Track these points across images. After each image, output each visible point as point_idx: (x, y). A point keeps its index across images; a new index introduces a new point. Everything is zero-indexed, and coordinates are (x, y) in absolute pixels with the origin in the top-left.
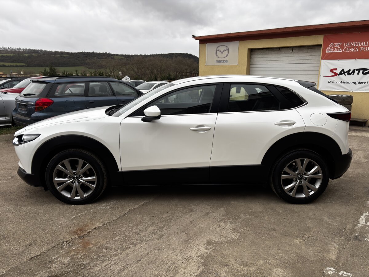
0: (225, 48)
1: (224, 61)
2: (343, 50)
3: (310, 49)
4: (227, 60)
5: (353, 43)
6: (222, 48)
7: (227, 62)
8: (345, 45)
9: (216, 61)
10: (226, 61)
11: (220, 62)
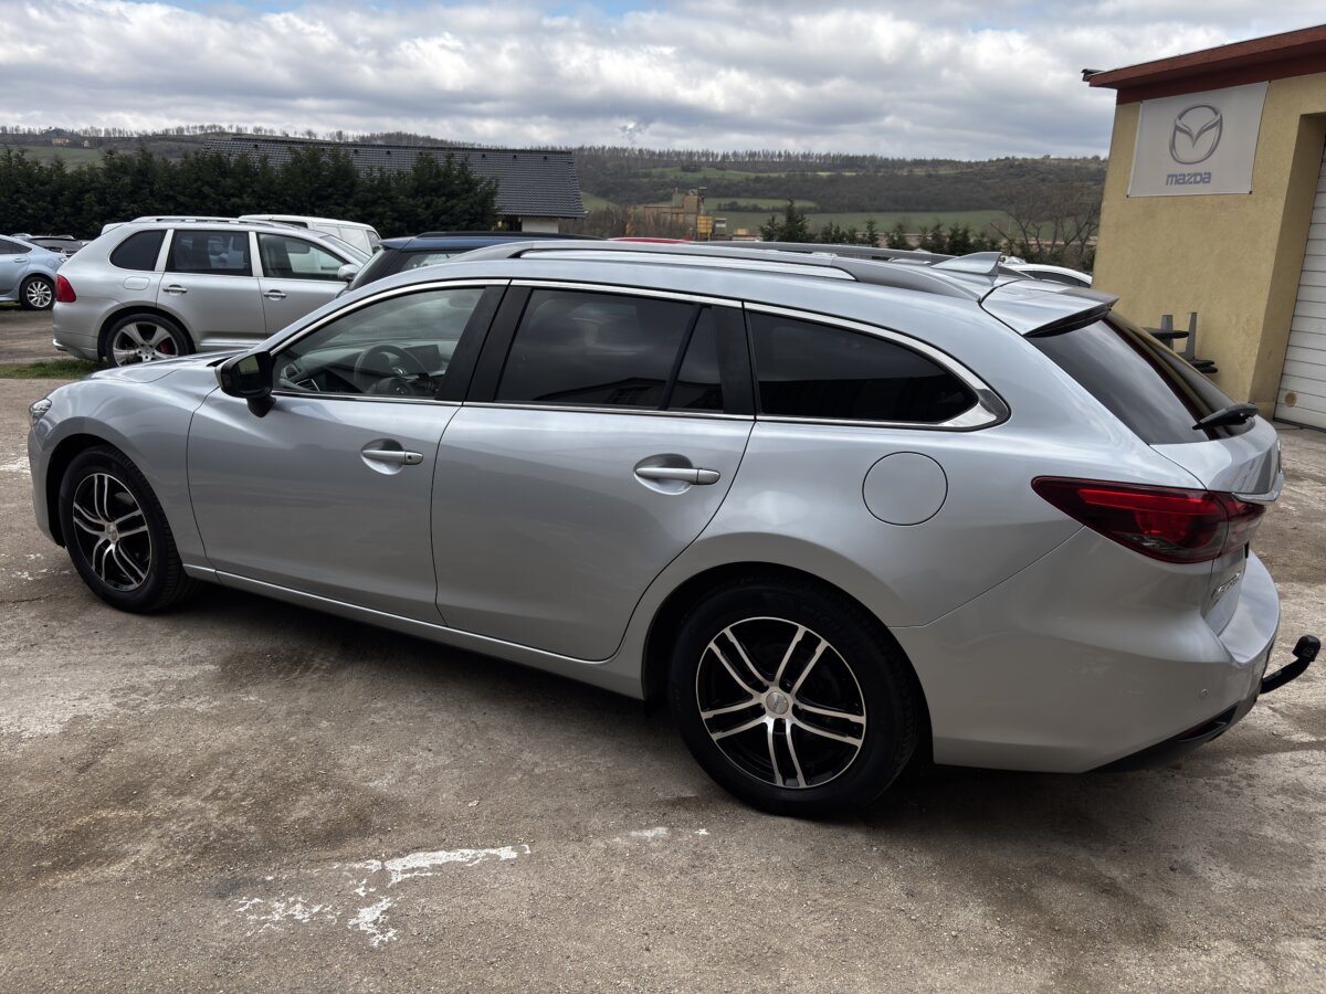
0: (1208, 117)
1: (1198, 178)
4: (1209, 174)
6: (1196, 120)
7: (1208, 182)
9: (1169, 176)
10: (1206, 178)
11: (1178, 179)
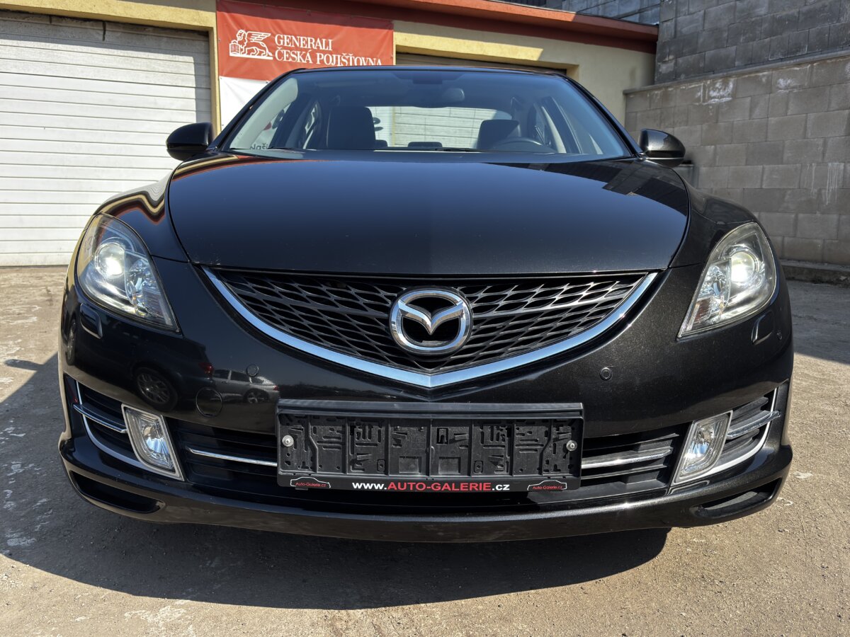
2: (274, 54)
3: (165, 39)
5: (297, 39)
8: (279, 42)
